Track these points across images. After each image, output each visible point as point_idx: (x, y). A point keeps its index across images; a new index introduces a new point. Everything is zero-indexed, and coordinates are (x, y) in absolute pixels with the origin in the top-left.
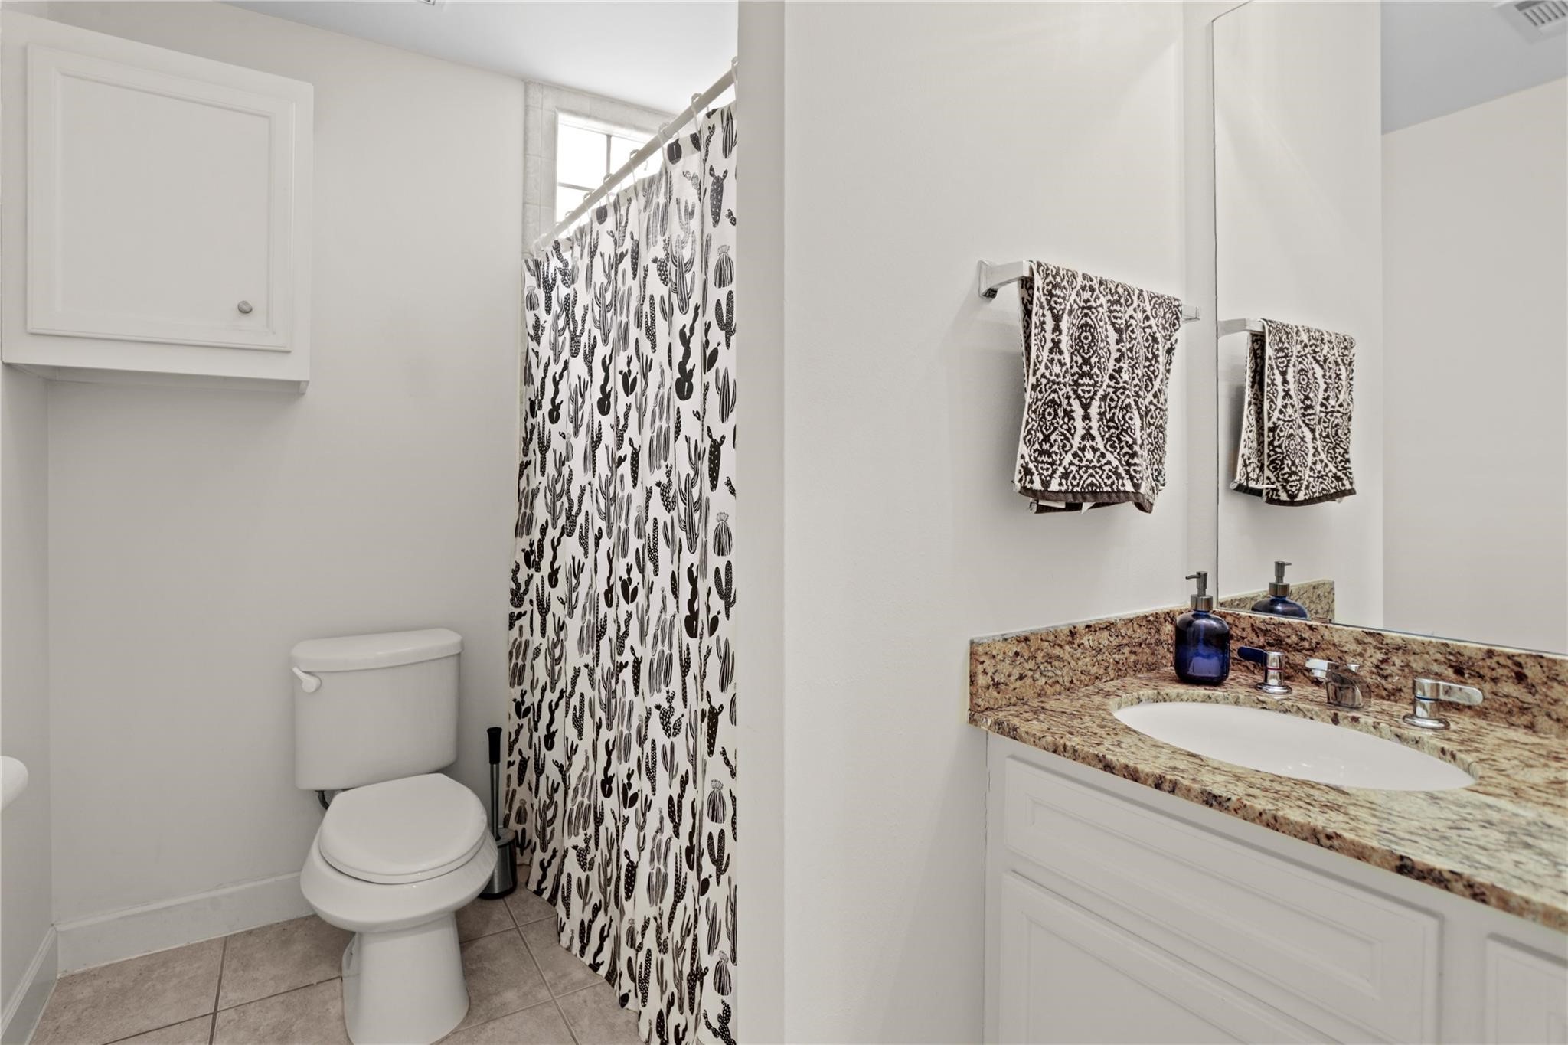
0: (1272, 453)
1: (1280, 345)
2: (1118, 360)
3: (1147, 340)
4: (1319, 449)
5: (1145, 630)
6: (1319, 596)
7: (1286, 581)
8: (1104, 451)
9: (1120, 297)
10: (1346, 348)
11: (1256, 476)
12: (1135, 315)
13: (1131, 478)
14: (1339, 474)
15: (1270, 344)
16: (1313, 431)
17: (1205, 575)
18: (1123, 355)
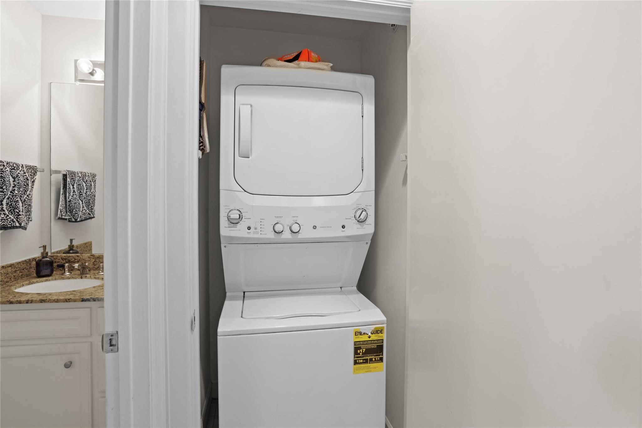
0: (70, 208)
1: (72, 177)
2: (13, 187)
3: (25, 179)
4: (84, 206)
5: (25, 264)
6: (87, 246)
7: (73, 244)
8: (8, 214)
9: (15, 167)
10: (93, 177)
11: (65, 215)
12: (20, 173)
13: (18, 222)
14: (90, 213)
15: (68, 177)
16: (82, 201)
17: (46, 246)
18: (15, 185)
